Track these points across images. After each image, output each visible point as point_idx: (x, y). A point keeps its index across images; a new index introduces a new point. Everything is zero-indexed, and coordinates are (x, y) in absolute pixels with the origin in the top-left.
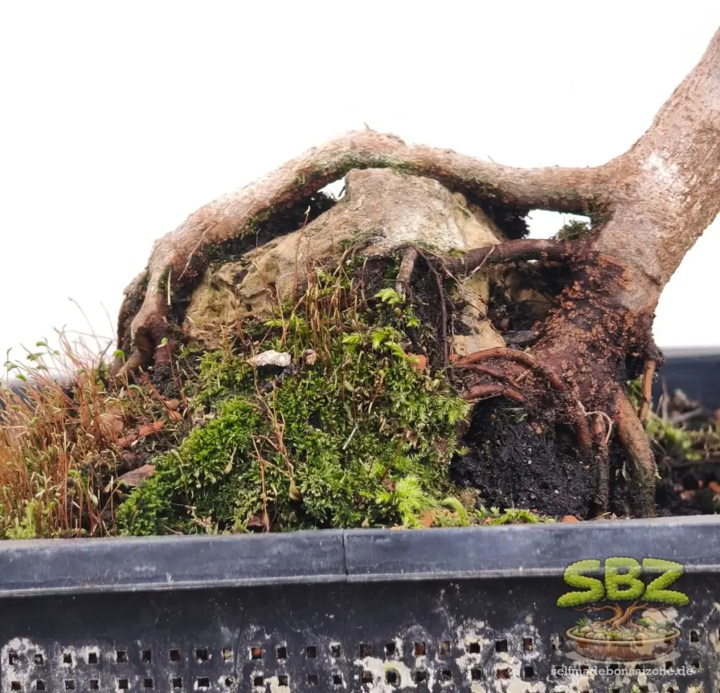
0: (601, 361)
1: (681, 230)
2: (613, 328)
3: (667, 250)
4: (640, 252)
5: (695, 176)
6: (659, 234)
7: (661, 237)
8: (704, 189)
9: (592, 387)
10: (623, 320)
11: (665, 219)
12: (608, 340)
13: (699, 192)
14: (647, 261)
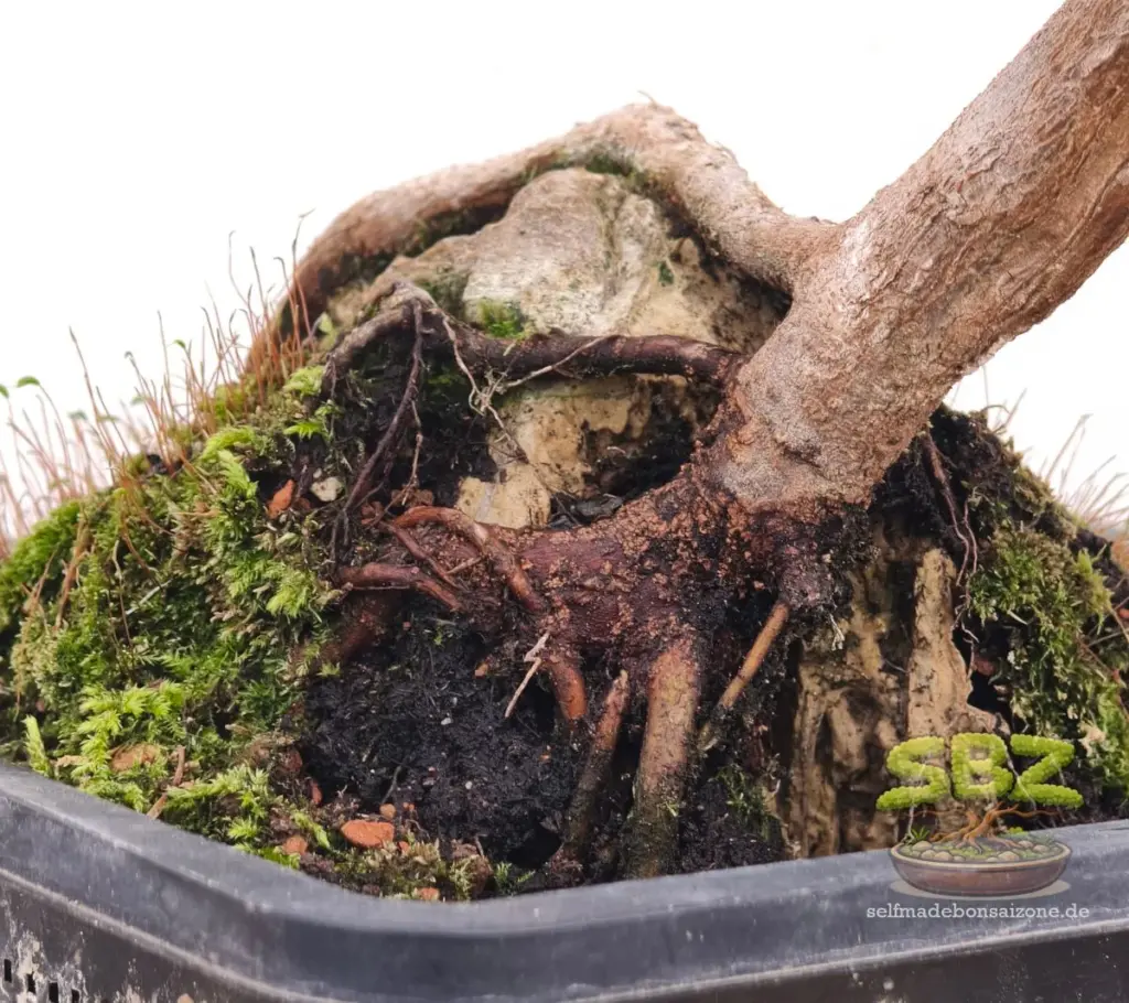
0: (661, 578)
1: (849, 369)
2: (706, 524)
3: (825, 404)
4: (773, 397)
5: (885, 273)
6: (808, 369)
7: (811, 376)
8: (894, 302)
9: (616, 618)
10: (724, 514)
11: (822, 343)
12: (695, 544)
13: (885, 305)
14: (786, 415)
